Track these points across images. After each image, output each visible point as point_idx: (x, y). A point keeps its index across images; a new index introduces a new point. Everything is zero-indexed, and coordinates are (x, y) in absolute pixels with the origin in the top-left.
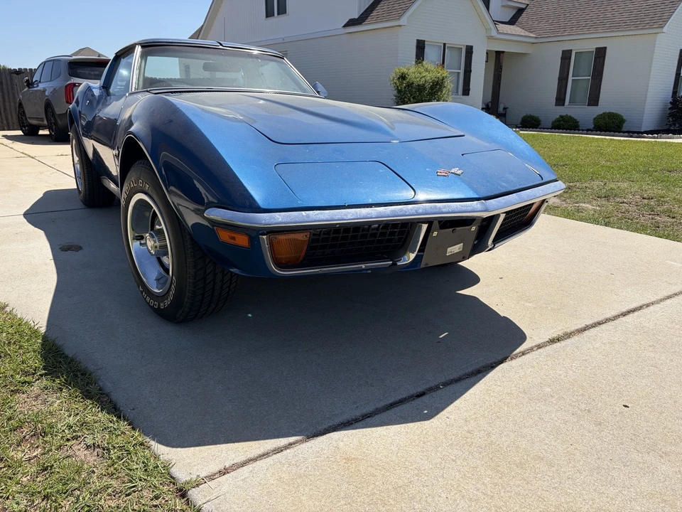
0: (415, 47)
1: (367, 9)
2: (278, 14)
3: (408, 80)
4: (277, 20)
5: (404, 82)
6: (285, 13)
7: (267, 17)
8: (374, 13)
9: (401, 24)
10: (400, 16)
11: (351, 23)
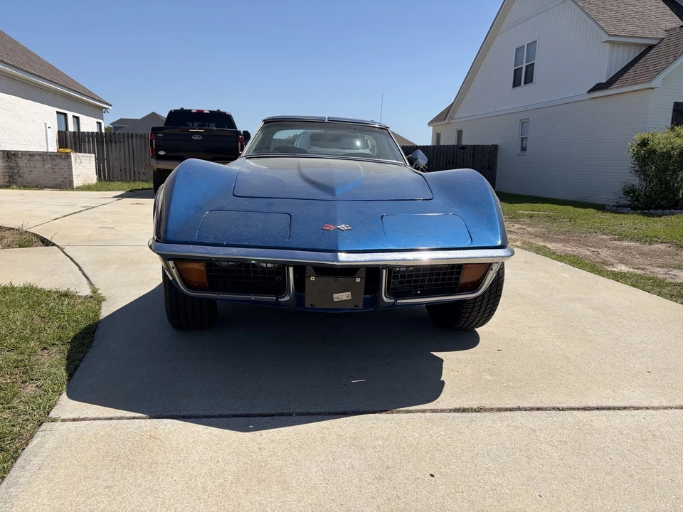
0: (672, 111)
1: (619, 72)
2: (525, 83)
3: (648, 147)
4: (523, 89)
5: (645, 148)
6: (532, 82)
7: (514, 86)
8: (626, 76)
9: (652, 86)
10: (653, 78)
11: (599, 87)
